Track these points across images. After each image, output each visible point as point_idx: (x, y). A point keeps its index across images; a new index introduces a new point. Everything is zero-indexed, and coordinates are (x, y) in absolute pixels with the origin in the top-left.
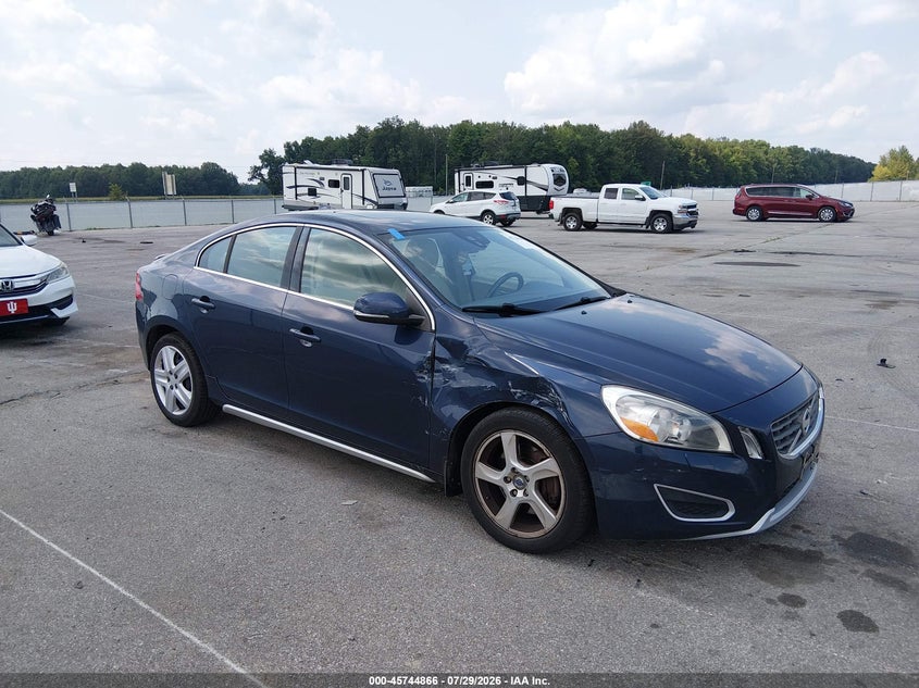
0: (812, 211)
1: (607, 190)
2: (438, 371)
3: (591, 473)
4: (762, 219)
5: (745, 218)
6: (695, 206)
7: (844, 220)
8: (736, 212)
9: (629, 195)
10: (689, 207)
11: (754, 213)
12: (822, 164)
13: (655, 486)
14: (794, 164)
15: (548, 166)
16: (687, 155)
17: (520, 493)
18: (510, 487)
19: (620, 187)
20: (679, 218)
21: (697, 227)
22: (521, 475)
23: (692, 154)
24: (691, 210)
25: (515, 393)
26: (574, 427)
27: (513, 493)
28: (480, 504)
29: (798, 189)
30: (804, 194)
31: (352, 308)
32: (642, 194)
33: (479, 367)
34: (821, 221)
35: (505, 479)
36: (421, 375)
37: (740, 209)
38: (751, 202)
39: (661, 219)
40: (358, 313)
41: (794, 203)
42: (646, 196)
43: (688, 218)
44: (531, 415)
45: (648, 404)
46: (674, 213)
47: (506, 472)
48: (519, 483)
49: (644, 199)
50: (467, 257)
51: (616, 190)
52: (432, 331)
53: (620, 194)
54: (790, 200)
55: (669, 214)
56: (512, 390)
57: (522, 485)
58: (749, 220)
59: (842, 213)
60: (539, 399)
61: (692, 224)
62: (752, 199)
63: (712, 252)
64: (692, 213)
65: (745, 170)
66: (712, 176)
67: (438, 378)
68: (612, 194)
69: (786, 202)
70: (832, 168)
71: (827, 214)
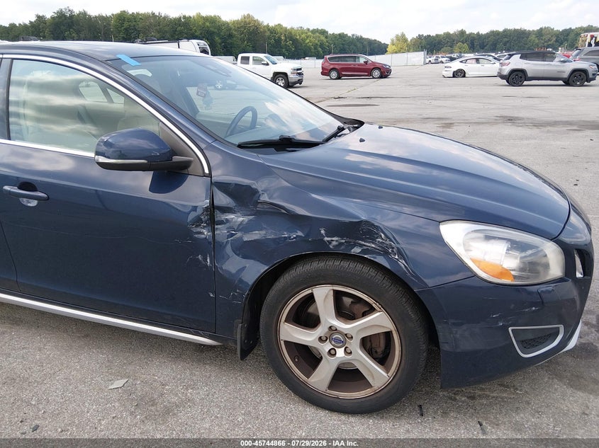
0: (367, 71)
1: (242, 57)
2: (221, 223)
3: (439, 327)
4: (339, 78)
5: (329, 78)
6: (300, 69)
7: (386, 77)
8: (323, 73)
9: (257, 61)
10: (298, 70)
11: (334, 74)
12: (359, 45)
13: (510, 329)
14: (343, 44)
15: (195, 42)
16: (279, 38)
17: (340, 353)
18: (327, 347)
19: (251, 55)
20: (293, 77)
21: (303, 84)
22: (340, 333)
23: (283, 38)
24: (299, 72)
25: (330, 242)
26: (417, 277)
27: (332, 353)
28: (289, 368)
29: (359, 57)
30: (362, 61)
31: (92, 155)
32: (266, 61)
33: (276, 213)
34: (374, 78)
35: (320, 339)
36: (199, 229)
37: (326, 72)
38: (332, 67)
39: (280, 79)
40: (102, 159)
41: (357, 66)
42: (269, 62)
43: (298, 78)
44: (352, 265)
45: (488, 238)
46: (289, 74)
47: (321, 331)
48: (337, 340)
49: (268, 64)
50: (206, 90)
51: (248, 58)
52: (205, 175)
53: (251, 60)
54: (355, 65)
55: (285, 74)
56: (326, 239)
57: (341, 343)
58: (331, 79)
59: (385, 73)
60: (361, 245)
61: (300, 82)
62: (333, 64)
63: (321, 99)
64: (300, 74)
65: (315, 48)
66: (296, 53)
67: (221, 231)
68: (246, 60)
69: (352, 66)
70: (364, 47)
71: (376, 73)
